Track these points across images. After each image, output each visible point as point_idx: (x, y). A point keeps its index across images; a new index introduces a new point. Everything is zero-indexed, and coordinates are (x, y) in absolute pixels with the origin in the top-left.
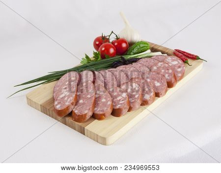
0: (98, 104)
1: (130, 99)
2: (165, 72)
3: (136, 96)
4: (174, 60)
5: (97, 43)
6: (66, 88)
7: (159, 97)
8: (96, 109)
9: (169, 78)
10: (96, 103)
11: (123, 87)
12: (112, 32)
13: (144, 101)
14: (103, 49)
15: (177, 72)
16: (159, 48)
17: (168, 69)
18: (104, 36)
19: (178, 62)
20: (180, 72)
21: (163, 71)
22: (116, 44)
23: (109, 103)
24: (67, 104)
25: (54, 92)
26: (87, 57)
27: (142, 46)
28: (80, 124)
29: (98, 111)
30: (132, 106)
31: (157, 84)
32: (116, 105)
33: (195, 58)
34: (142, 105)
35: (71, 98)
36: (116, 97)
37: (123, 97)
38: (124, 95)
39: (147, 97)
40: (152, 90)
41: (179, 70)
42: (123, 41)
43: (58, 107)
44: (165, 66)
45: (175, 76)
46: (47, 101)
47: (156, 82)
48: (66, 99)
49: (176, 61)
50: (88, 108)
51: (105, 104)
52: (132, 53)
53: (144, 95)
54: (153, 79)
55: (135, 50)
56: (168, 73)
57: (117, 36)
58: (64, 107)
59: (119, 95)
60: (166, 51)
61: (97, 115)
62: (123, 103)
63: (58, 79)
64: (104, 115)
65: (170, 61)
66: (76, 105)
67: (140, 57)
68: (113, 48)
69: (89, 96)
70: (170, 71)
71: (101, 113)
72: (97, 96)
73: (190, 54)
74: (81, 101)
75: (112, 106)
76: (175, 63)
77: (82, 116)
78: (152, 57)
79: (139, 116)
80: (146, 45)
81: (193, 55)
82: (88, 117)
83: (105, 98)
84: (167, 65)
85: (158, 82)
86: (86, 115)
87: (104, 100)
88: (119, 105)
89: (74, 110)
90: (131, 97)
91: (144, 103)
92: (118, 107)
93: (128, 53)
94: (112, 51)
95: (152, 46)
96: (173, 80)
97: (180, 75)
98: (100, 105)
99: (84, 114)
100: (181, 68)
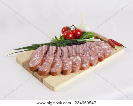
0: (54, 66)
1: (74, 66)
3: (78, 64)
4: (105, 45)
5: (64, 30)
6: (38, 55)
7: (92, 66)
8: (52, 69)
9: (100, 55)
10: (53, 65)
11: (71, 58)
12: (73, 25)
13: (82, 68)
14: (66, 34)
15: (106, 52)
16: (100, 37)
17: (101, 50)
18: (68, 26)
19: (108, 47)
20: (108, 53)
21: (98, 51)
22: (74, 32)
23: (60, 66)
24: (36, 64)
25: (31, 56)
26: (56, 38)
27: (89, 35)
28: (41, 77)
29: (53, 70)
30: (74, 70)
31: (92, 58)
32: (65, 68)
33: (120, 45)
34: (80, 70)
35: (39, 61)
36: (65, 63)
37: (69, 64)
38: (71, 63)
39: (84, 65)
40: (88, 62)
41: (108, 51)
42: (79, 31)
43: (31, 65)
44: (99, 48)
45: (104, 55)
46: (26, 61)
48: (36, 61)
49: (107, 46)
50: (47, 68)
51: (58, 67)
52: (82, 38)
54: (90, 55)
55: (85, 37)
56: (100, 53)
57: (75, 27)
58: (34, 66)
59: (67, 63)
60: (104, 39)
61: (52, 72)
62: (69, 67)
63: (36, 49)
64: (56, 73)
65: (103, 46)
66: (41, 65)
67: (86, 41)
68: (71, 34)
69: (49, 61)
70: (102, 52)
71: (54, 72)
72: (54, 61)
73: (117, 43)
74: (44, 63)
75: (62, 68)
76: (106, 47)
77: (43, 72)
78: (94, 42)
79: (76, 76)
80: (92, 34)
81: (119, 43)
82: (46, 73)
83: (59, 63)
84: (101, 48)
85: (93, 57)
86: (45, 72)
87: (58, 64)
89: (39, 68)
90: (74, 64)
91: (82, 69)
92: (65, 69)
93: (80, 38)
94: (71, 36)
95: (96, 35)
96: (103, 57)
97: (108, 54)
98: (55, 67)
99: (44, 71)
100: (109, 51)
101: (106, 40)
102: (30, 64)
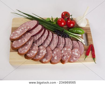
2: (66, 55)
6: (22, 29)
8: (21, 48)
9: (65, 59)
13: (41, 60)
17: (69, 55)
19: (78, 55)
21: (66, 53)
24: (14, 38)
29: (20, 50)
35: (17, 37)
36: (33, 50)
37: (34, 53)
41: (74, 59)
44: (69, 52)
46: (15, 28)
47: (56, 57)
48: (16, 35)
53: (45, 58)
54: (57, 54)
65: (76, 51)
66: (17, 40)
69: (23, 41)
70: (69, 57)
72: (27, 43)
75: (27, 53)
76: (77, 54)
83: (28, 48)
88: (29, 55)
89: (14, 42)
97: (72, 61)
98: (23, 48)
99: (14, 47)
100: (76, 59)
101: (90, 44)
102: (12, 34)
